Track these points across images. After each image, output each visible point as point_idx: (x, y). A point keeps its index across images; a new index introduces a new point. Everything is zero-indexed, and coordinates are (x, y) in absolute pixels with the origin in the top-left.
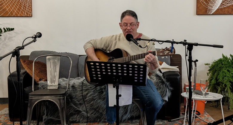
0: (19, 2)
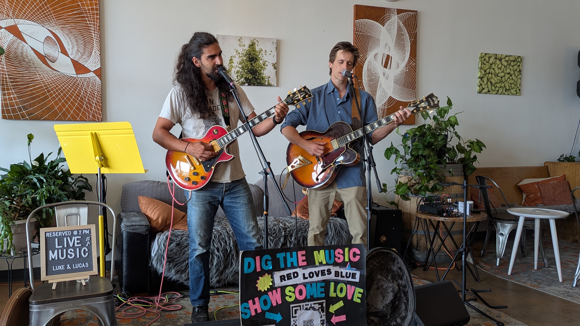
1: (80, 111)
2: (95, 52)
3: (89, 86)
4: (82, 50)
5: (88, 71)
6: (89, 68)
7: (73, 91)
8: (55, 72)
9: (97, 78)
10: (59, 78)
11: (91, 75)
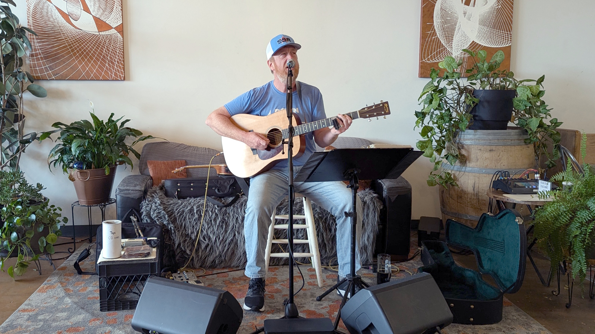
0: (101, 55)
1: (102, 70)
2: (117, 8)
3: (111, 43)
4: (103, 6)
5: (110, 28)
6: (111, 25)
7: (95, 49)
8: (78, 30)
9: (119, 35)
10: (81, 37)
11: (113, 31)
